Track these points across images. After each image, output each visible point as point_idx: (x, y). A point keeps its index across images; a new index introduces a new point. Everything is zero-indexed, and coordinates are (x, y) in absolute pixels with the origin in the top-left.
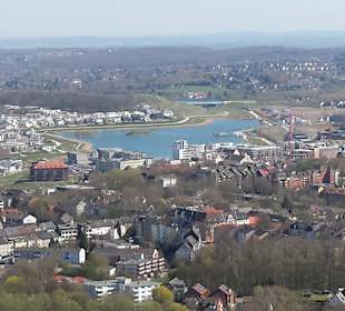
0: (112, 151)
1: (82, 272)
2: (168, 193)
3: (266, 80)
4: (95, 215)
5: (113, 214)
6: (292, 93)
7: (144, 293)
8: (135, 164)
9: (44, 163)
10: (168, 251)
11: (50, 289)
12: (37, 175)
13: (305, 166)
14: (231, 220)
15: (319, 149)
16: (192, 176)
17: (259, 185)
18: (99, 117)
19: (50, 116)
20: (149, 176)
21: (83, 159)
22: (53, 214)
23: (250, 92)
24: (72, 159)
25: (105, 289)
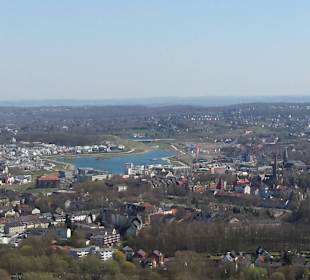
0: (87, 169)
1: (69, 243)
3: (181, 126)
4: (77, 208)
5: (88, 208)
6: (196, 134)
7: (107, 255)
8: (101, 178)
9: (45, 177)
10: (122, 230)
11: (49, 253)
12: (40, 184)
13: (205, 178)
14: (160, 211)
15: (214, 168)
16: (136, 185)
17: (178, 190)
18: (79, 149)
19: (48, 148)
20: (109, 185)
21: (69, 175)
23: (171, 133)
24: (62, 174)
25: (83, 253)
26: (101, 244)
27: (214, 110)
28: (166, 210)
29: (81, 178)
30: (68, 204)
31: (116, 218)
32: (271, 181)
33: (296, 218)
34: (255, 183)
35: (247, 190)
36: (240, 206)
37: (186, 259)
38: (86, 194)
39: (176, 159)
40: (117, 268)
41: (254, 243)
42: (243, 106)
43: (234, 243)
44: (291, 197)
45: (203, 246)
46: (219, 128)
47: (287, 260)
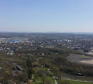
1: (6, 52)
2: (14, 45)
3: (23, 36)
4: (7, 47)
5: (9, 47)
6: (25, 37)
7: (12, 54)
10: (14, 50)
11: (3, 54)
12: (2, 44)
13: (26, 43)
14: (19, 48)
16: (16, 44)
17: (22, 45)
18: (8, 39)
19: (3, 38)
20: (12, 44)
21: (6, 42)
22: (4, 47)
23: (22, 37)
24: (5, 42)
25: (8, 54)
26: (11, 52)
27: (27, 34)
28: (20, 48)
29: (8, 43)
30: (6, 46)
31: (13, 49)
32: (35, 44)
33: (38, 49)
34: (33, 44)
35: (32, 45)
36: (31, 47)
37: (23, 54)
38: (9, 45)
39: (22, 40)
40: (13, 56)
41: (32, 52)
42: (32, 33)
43: (30, 52)
44: (38, 46)
45: (25, 53)
46: (28, 36)
47: (37, 54)
